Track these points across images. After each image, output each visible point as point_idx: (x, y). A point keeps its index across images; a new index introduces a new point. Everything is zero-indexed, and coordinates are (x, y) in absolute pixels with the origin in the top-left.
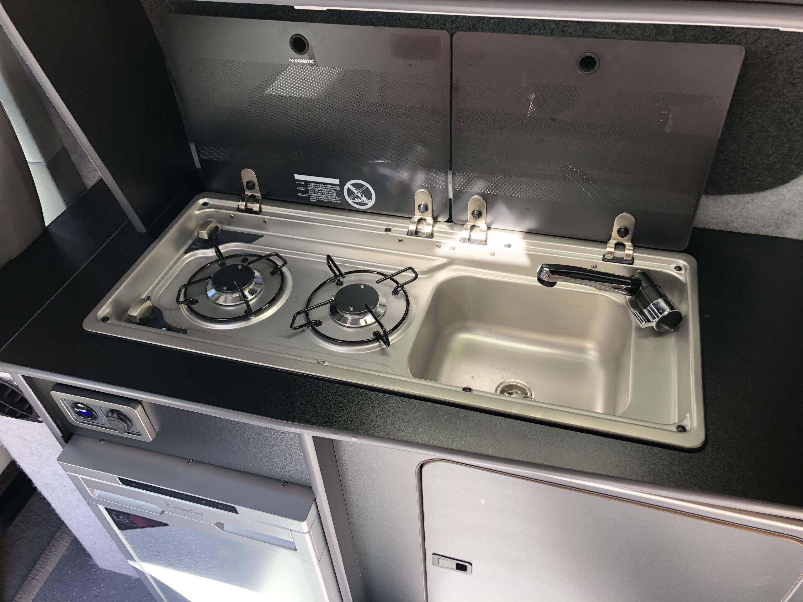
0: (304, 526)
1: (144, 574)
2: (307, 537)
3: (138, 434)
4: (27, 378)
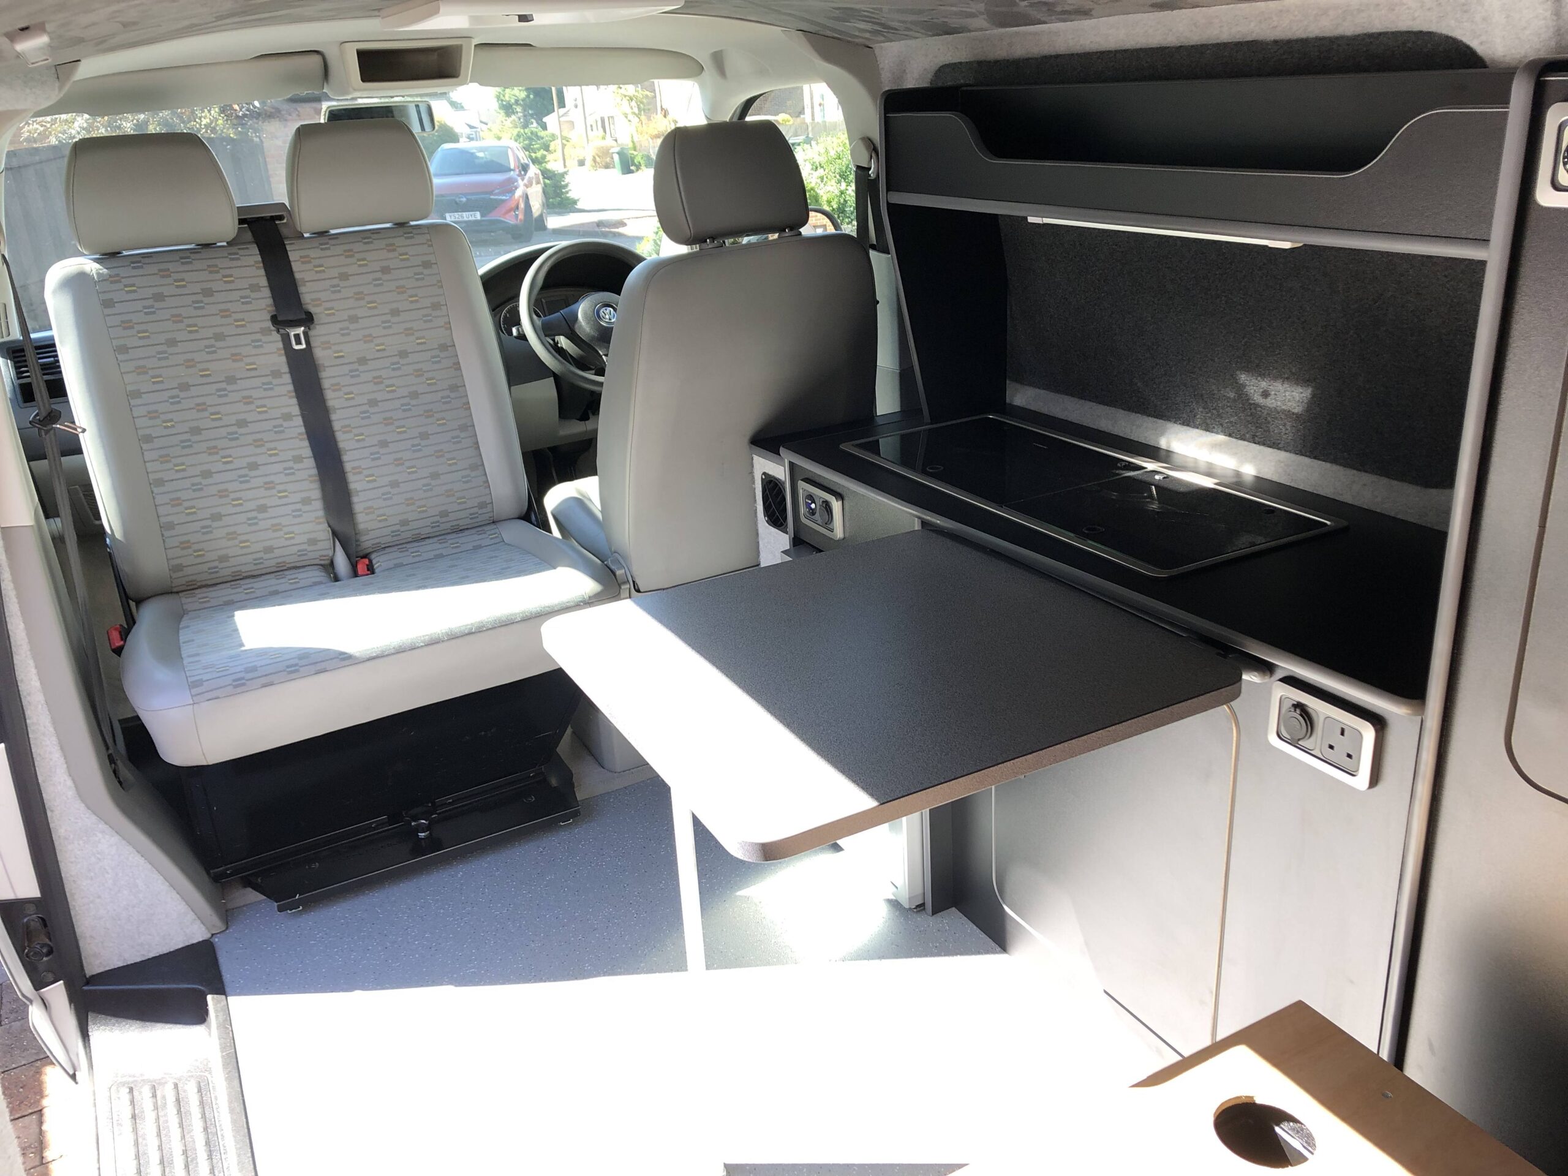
3: (832, 530)
4: (792, 465)
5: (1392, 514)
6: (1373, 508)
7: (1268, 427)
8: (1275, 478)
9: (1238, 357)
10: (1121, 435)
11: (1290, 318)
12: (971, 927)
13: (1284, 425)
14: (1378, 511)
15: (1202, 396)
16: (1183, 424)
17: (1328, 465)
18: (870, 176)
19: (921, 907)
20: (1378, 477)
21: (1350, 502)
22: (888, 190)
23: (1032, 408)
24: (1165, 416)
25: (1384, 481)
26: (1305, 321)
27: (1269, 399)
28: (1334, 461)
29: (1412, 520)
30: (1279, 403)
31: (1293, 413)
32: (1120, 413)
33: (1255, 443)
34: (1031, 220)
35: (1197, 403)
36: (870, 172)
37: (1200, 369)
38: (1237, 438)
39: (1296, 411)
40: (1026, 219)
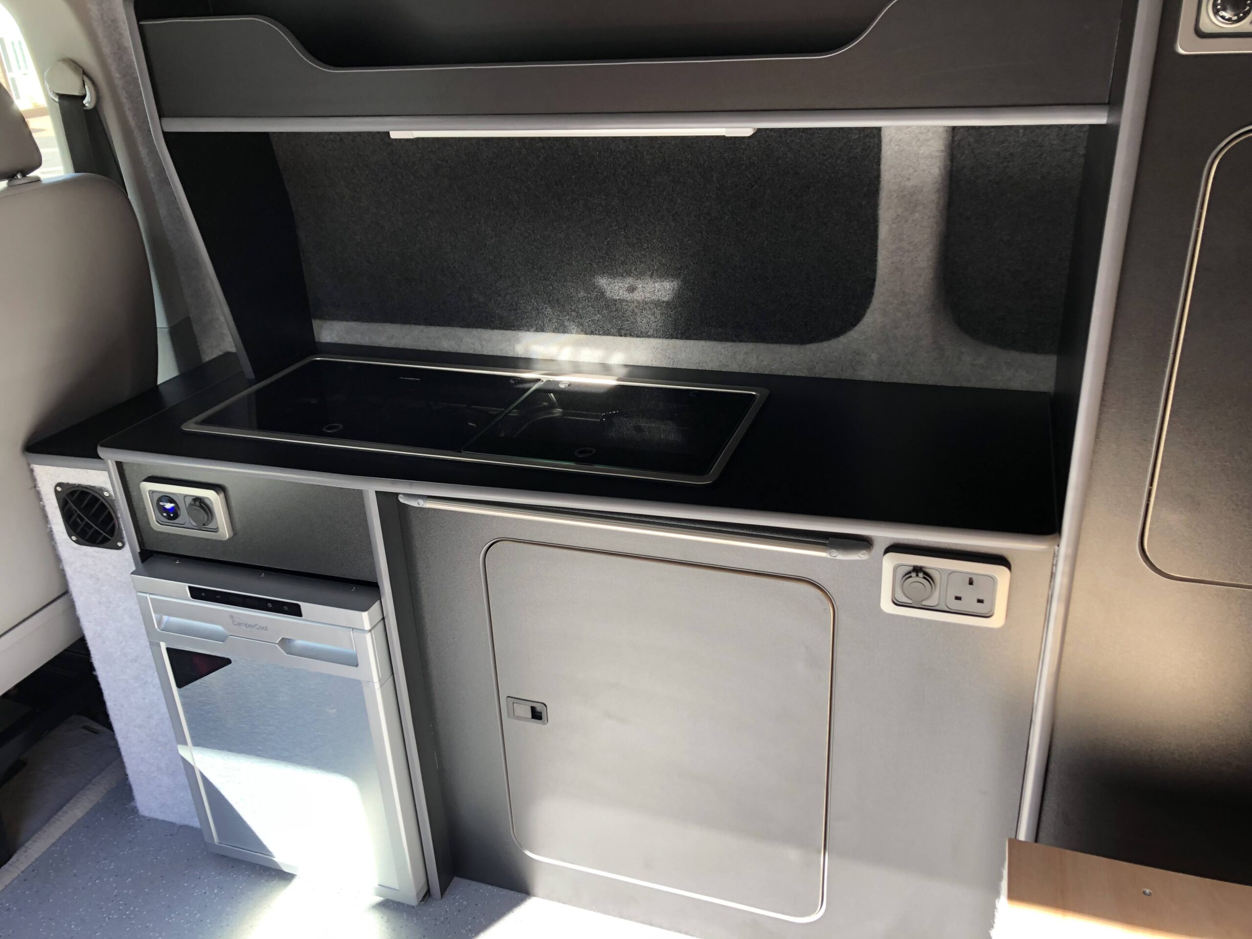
0: (365, 619)
1: (194, 769)
2: (368, 636)
3: (216, 530)
4: (120, 465)
5: (781, 373)
6: (761, 371)
7: (635, 319)
8: (655, 364)
9: (602, 257)
10: (471, 352)
11: (659, 211)
12: (487, 890)
13: (653, 314)
14: (767, 372)
15: (558, 300)
16: (537, 331)
17: (702, 343)
18: (84, 105)
19: (427, 896)
20: (755, 344)
21: (737, 371)
22: (161, 116)
23: (349, 342)
24: (514, 326)
25: (762, 346)
26: (676, 213)
27: (636, 292)
28: (709, 338)
29: (801, 374)
30: (648, 295)
31: (663, 302)
32: (460, 332)
33: (621, 336)
34: (394, 135)
35: (552, 307)
36: (84, 102)
37: (555, 275)
38: (600, 335)
39: (666, 299)
40: (388, 133)
